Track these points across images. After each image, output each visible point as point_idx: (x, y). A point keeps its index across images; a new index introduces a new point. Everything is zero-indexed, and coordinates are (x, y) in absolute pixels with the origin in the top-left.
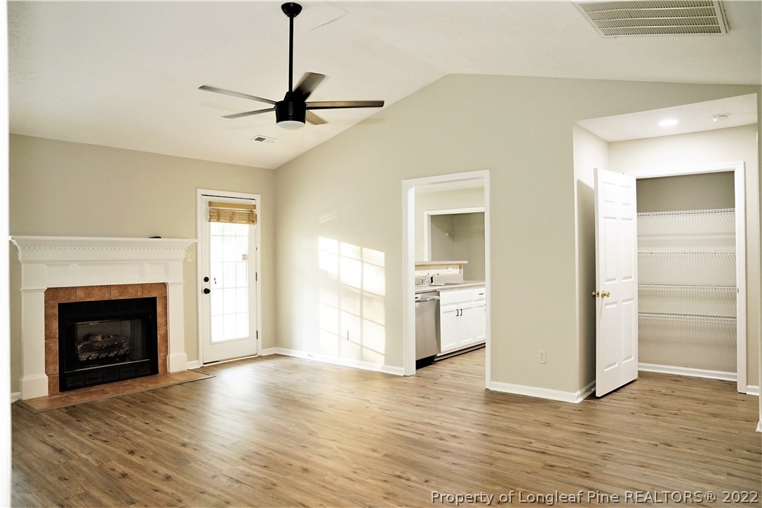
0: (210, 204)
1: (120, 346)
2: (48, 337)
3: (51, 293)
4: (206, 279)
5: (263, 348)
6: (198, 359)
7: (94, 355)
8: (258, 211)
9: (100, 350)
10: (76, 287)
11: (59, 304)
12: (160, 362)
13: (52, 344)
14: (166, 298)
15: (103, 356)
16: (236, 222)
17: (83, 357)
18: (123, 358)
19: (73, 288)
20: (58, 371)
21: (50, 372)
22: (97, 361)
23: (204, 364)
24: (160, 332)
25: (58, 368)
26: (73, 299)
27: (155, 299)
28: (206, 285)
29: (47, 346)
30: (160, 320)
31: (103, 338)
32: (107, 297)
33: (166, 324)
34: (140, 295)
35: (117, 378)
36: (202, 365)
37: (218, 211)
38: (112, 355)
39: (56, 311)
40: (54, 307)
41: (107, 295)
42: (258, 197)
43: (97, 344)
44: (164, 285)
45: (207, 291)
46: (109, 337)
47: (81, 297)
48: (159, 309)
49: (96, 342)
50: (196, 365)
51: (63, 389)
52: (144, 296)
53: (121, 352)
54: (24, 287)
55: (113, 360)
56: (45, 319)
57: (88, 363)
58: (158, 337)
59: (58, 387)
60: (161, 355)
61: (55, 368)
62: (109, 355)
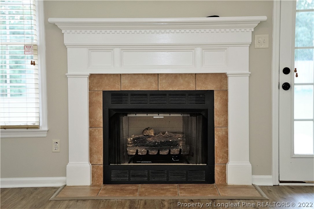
1: (175, 144)
2: (92, 125)
3: (95, 78)
4: (286, 71)
6: (271, 174)
7: (142, 151)
9: (154, 146)
10: (120, 75)
11: (104, 92)
12: (217, 169)
14: (226, 92)
15: (154, 152)
17: (132, 151)
18: (180, 158)
19: (117, 75)
20: (102, 162)
21: (95, 162)
22: (147, 157)
23: (281, 182)
24: (218, 133)
25: (102, 159)
26: (118, 88)
27: (212, 92)
28: (285, 78)
29: (91, 134)
30: (217, 119)
31: (155, 134)
33: (226, 124)
34: (192, 86)
35: (165, 179)
36: (277, 183)
38: (164, 152)
39: (101, 99)
40: (98, 94)
41: (154, 85)
43: (150, 139)
44: (223, 77)
45: (286, 86)
46: (164, 133)
47: (126, 86)
48: (217, 105)
49: (149, 136)
50: (269, 181)
51: (107, 181)
52: (198, 89)
53: (175, 151)
54: (70, 72)
55: (168, 158)
56: (90, 106)
57: (136, 158)
58: (216, 140)
59: (102, 179)
60: (218, 161)
61: (99, 159)
62: (161, 153)
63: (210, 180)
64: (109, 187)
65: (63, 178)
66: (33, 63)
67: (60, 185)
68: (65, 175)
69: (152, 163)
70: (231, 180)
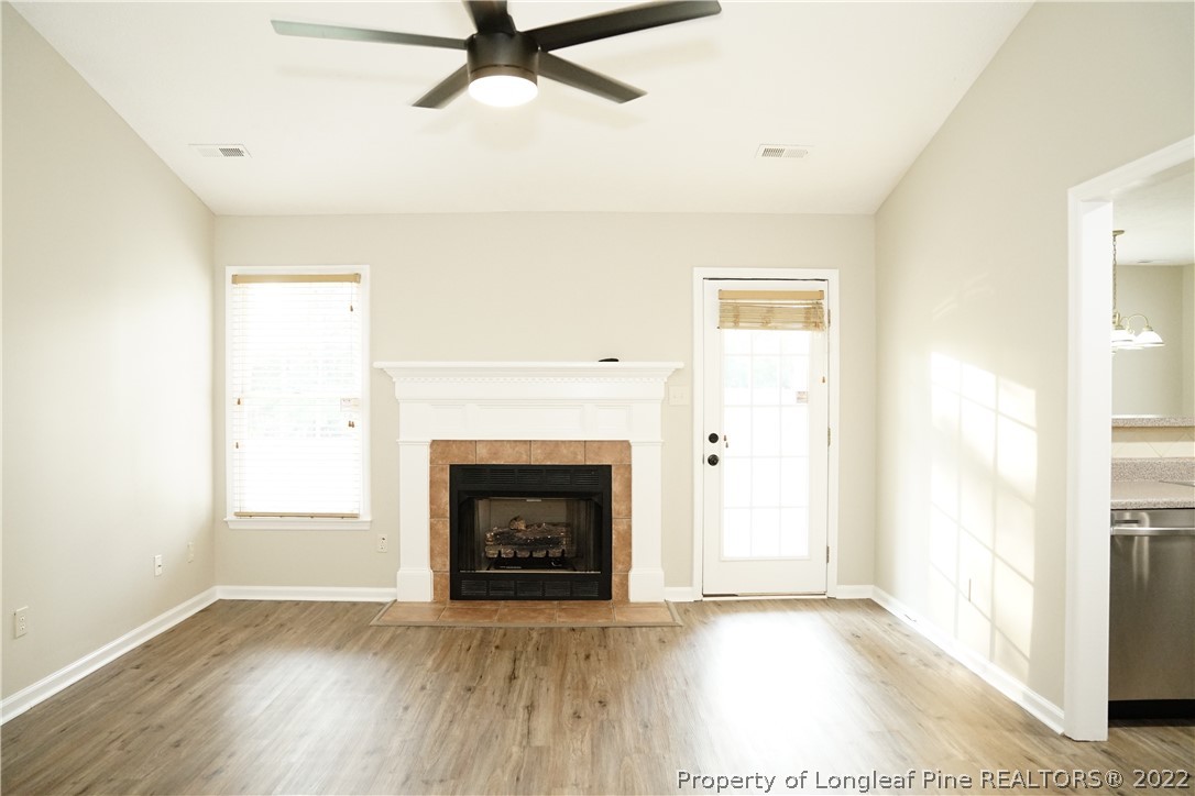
0: (722, 294)
1: (556, 542)
2: (433, 515)
3: (439, 447)
4: (713, 438)
5: (839, 583)
6: (691, 585)
7: (507, 552)
8: (832, 303)
9: (523, 544)
10: (476, 441)
11: (451, 466)
12: (615, 579)
13: (440, 526)
14: (629, 468)
15: (524, 554)
16: (776, 328)
17: (492, 553)
18: (562, 562)
19: (471, 441)
20: (448, 568)
21: (438, 568)
22: (514, 561)
23: (705, 596)
24: (617, 527)
25: (448, 563)
26: (472, 460)
27: (610, 466)
28: (712, 449)
29: (432, 527)
30: (617, 506)
31: (527, 527)
32: (523, 461)
33: (629, 514)
34: (580, 460)
35: (539, 594)
36: (700, 597)
37: (736, 308)
38: (540, 554)
39: (447, 477)
40: (443, 470)
41: (524, 457)
42: (833, 276)
43: (520, 534)
44: (626, 446)
45: (713, 461)
46: (539, 526)
47: (482, 457)
48: (616, 487)
49: (519, 531)
50: (689, 595)
51: (456, 594)
52: (588, 463)
53: (555, 552)
54: (402, 438)
55: (546, 562)
56: (431, 487)
57: (499, 562)
58: (614, 537)
59: (448, 593)
60: (617, 568)
61: (445, 563)
62: (535, 555)
63: (605, 594)
64: (458, 604)
65: (392, 590)
66: (351, 425)
67: (389, 599)
68: (395, 586)
69: (523, 568)
70: (635, 595)
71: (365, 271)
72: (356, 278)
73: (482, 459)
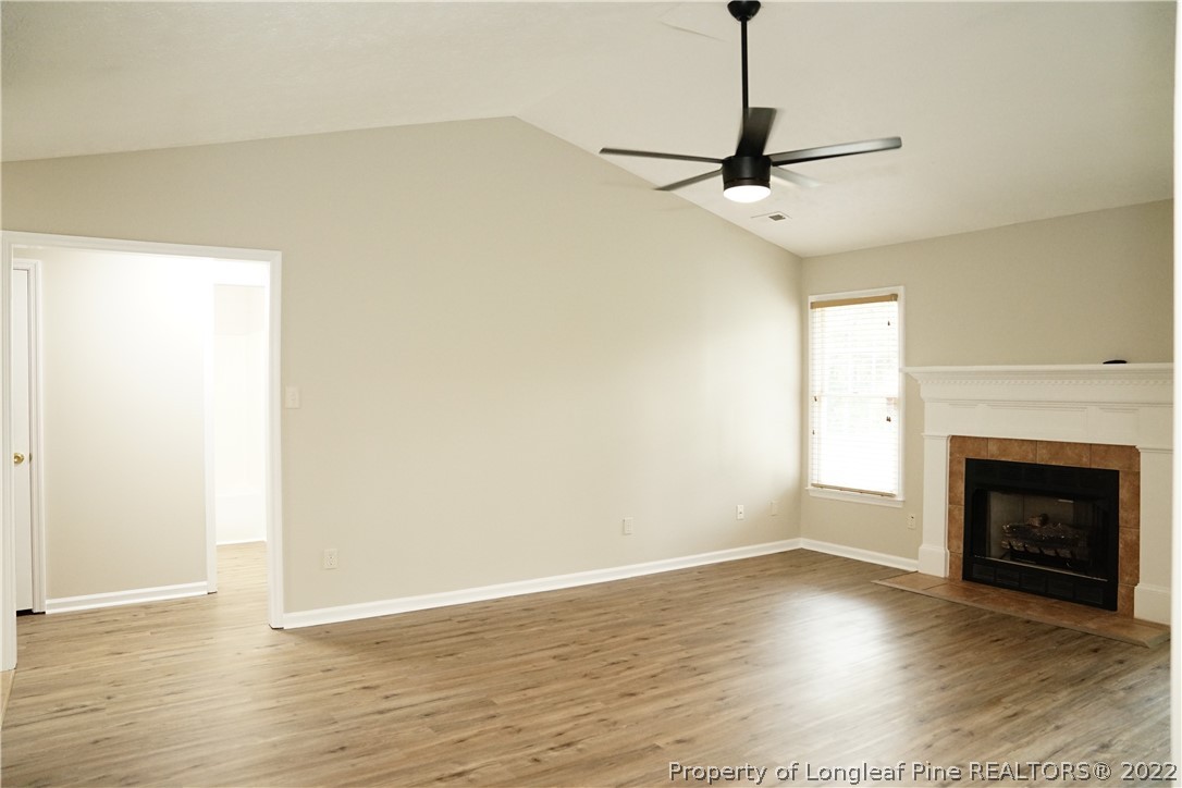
1: (1071, 543)
2: (952, 501)
3: (957, 442)
7: (1019, 545)
10: (987, 438)
11: (967, 460)
12: (1121, 591)
13: (956, 512)
15: (1035, 550)
18: (1070, 563)
19: (983, 439)
20: (961, 551)
21: (954, 549)
24: (1124, 536)
25: (962, 546)
26: (984, 455)
27: (1118, 472)
29: (950, 512)
30: (1124, 513)
32: (1029, 459)
33: (1137, 524)
34: (1084, 463)
35: (1042, 590)
38: (1050, 553)
39: (963, 469)
40: (960, 462)
41: (1031, 456)
43: (1034, 531)
44: (1133, 452)
47: (992, 453)
48: (1124, 495)
49: (1033, 527)
51: (968, 575)
52: (1094, 466)
53: (1065, 553)
54: (926, 431)
55: (1057, 561)
56: (950, 477)
57: (1012, 554)
58: (1120, 546)
59: (961, 572)
60: (1123, 579)
61: (960, 545)
62: (1046, 552)
63: (1111, 605)
64: (971, 585)
65: (915, 561)
66: (889, 420)
67: (914, 570)
68: (916, 558)
69: (1037, 564)
70: (1141, 612)
71: (900, 291)
72: (894, 297)
73: (992, 456)
